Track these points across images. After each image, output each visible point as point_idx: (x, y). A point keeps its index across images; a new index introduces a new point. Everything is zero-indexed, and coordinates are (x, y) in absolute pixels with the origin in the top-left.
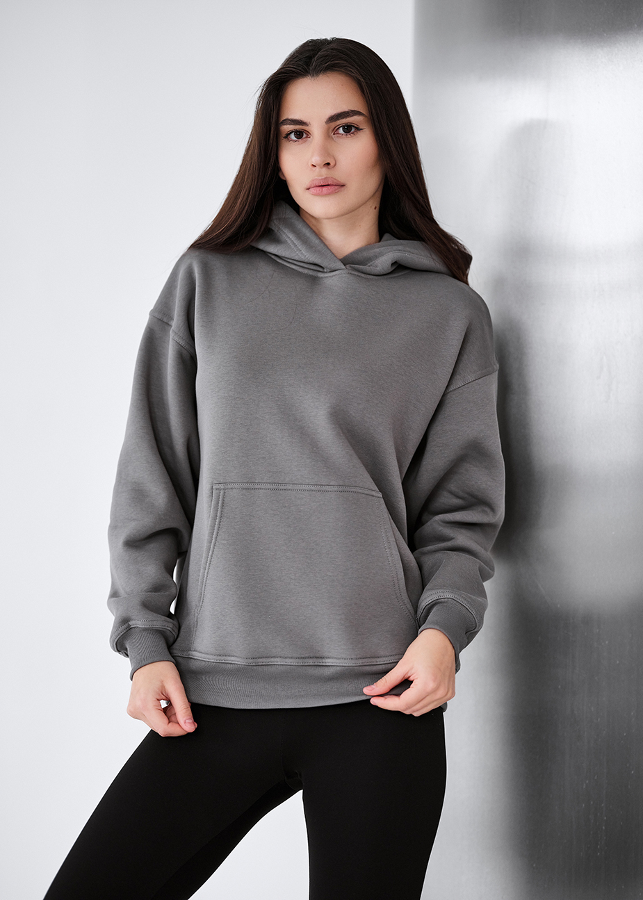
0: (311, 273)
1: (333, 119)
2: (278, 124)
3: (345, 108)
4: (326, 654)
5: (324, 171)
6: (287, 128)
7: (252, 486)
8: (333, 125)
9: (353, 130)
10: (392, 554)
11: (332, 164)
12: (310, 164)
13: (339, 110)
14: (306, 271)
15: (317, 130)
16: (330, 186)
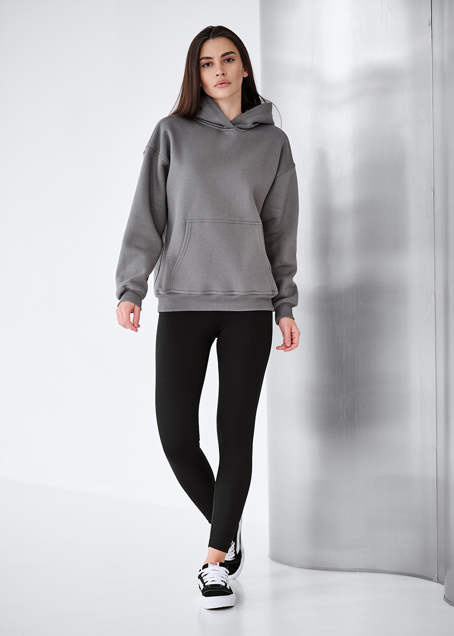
0: (218, 128)
1: (223, 55)
2: (199, 60)
3: (228, 51)
4: (234, 290)
5: (222, 77)
6: (203, 61)
7: (203, 221)
8: (224, 58)
9: (231, 60)
10: (262, 249)
11: (225, 74)
12: (216, 75)
13: (226, 52)
14: (216, 128)
15: (217, 61)
16: (224, 83)
